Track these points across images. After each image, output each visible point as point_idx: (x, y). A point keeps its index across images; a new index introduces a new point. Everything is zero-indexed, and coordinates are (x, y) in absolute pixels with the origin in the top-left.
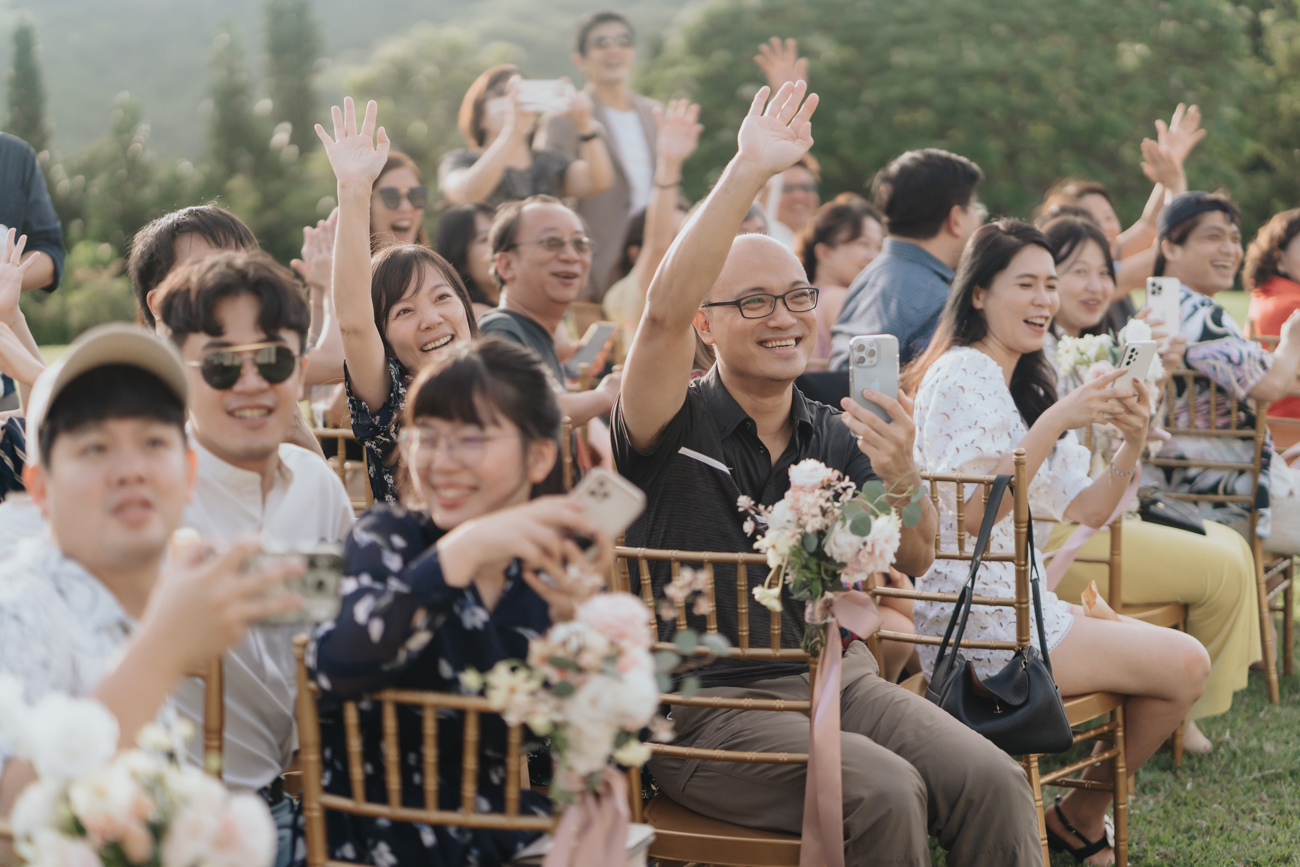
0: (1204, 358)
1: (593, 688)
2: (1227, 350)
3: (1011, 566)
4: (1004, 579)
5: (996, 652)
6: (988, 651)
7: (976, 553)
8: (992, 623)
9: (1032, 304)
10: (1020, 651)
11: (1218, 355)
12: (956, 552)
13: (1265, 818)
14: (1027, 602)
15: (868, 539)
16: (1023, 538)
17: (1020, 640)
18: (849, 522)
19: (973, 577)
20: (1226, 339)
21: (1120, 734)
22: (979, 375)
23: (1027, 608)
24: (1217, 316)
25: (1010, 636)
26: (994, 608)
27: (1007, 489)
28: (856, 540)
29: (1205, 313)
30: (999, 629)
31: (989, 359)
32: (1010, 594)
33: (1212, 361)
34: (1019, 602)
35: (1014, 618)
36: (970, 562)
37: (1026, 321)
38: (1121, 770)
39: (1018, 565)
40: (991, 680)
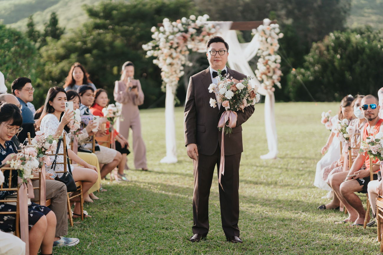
0: (84, 118)
1: (28, 163)
2: (89, 117)
3: (63, 156)
4: (62, 160)
5: (61, 173)
6: (59, 173)
7: (56, 154)
8: (60, 168)
9: (62, 104)
10: (65, 173)
11: (87, 118)
12: (51, 154)
13: (105, 209)
14: (66, 163)
15: (52, 144)
16: (65, 150)
17: (65, 171)
18: (48, 142)
19: (56, 158)
20: (89, 115)
21: (81, 190)
22: (53, 119)
23: (66, 164)
24: (87, 110)
25: (63, 170)
26: (60, 165)
27: (62, 141)
28: (49, 145)
29: (85, 109)
30: (61, 168)
31: (55, 116)
32: (63, 162)
33: (85, 119)
34: (64, 163)
35: (64, 167)
36: (55, 156)
37: (61, 107)
38: (82, 198)
39: (64, 156)
40: (60, 178)
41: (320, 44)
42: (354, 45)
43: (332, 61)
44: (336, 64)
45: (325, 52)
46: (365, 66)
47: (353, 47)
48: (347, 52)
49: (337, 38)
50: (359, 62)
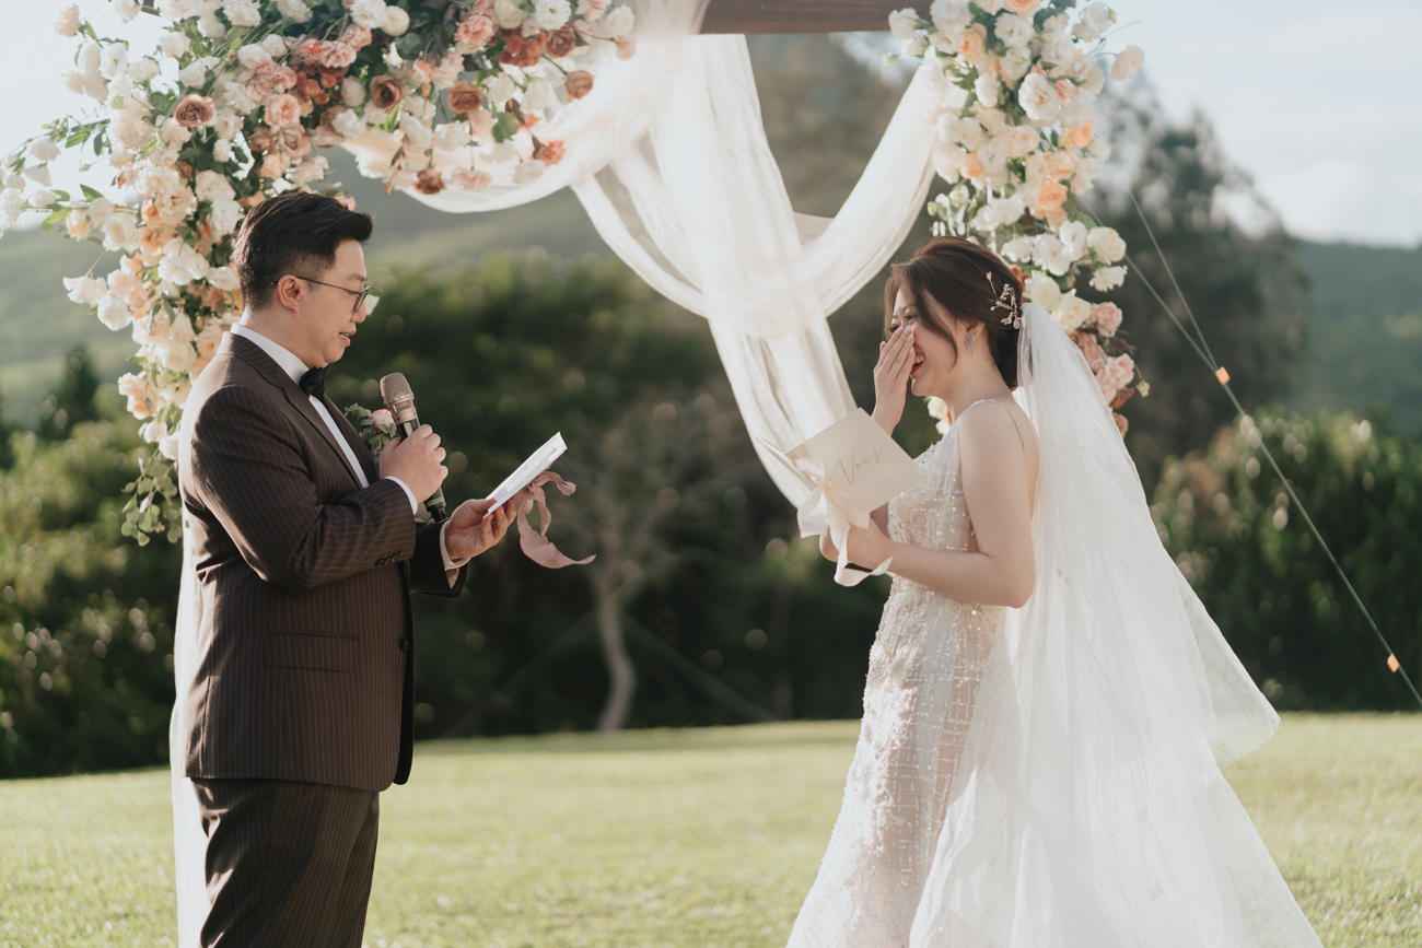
41: (1195, 467)
42: (1348, 467)
43: (1252, 541)
44: (1272, 547)
45: (1222, 501)
46: (1397, 562)
47: (1340, 472)
48: (1319, 497)
49: (1274, 441)
50: (1370, 543)
